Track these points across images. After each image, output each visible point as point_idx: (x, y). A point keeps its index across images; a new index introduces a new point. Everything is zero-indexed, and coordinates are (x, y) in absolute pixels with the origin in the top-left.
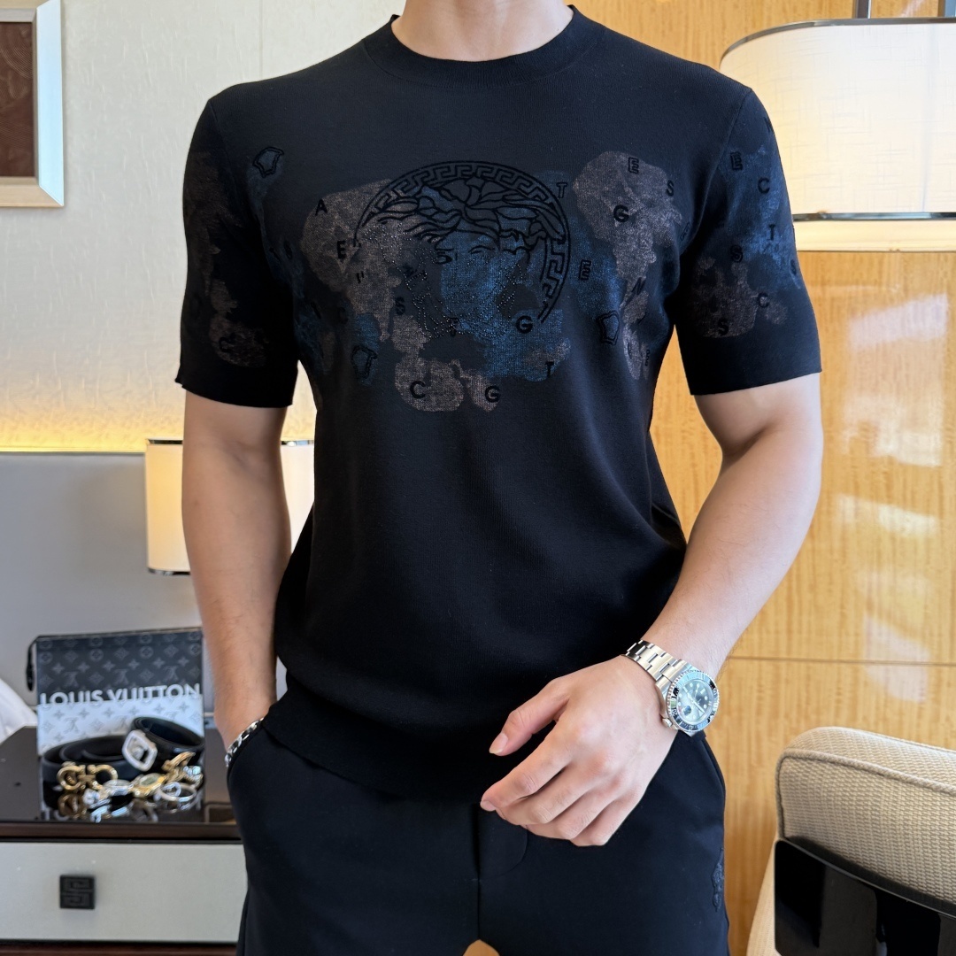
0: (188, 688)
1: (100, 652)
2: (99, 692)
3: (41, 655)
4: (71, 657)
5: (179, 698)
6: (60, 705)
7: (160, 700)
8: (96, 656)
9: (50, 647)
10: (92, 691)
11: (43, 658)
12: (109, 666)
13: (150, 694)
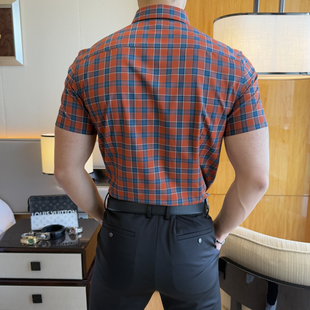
0: (73, 211)
1: (48, 201)
2: (48, 212)
3: (32, 202)
4: (40, 202)
5: (71, 214)
6: (37, 216)
7: (66, 214)
8: (47, 202)
9: (34, 199)
10: (46, 212)
11: (32, 203)
12: (51, 205)
13: (63, 213)
